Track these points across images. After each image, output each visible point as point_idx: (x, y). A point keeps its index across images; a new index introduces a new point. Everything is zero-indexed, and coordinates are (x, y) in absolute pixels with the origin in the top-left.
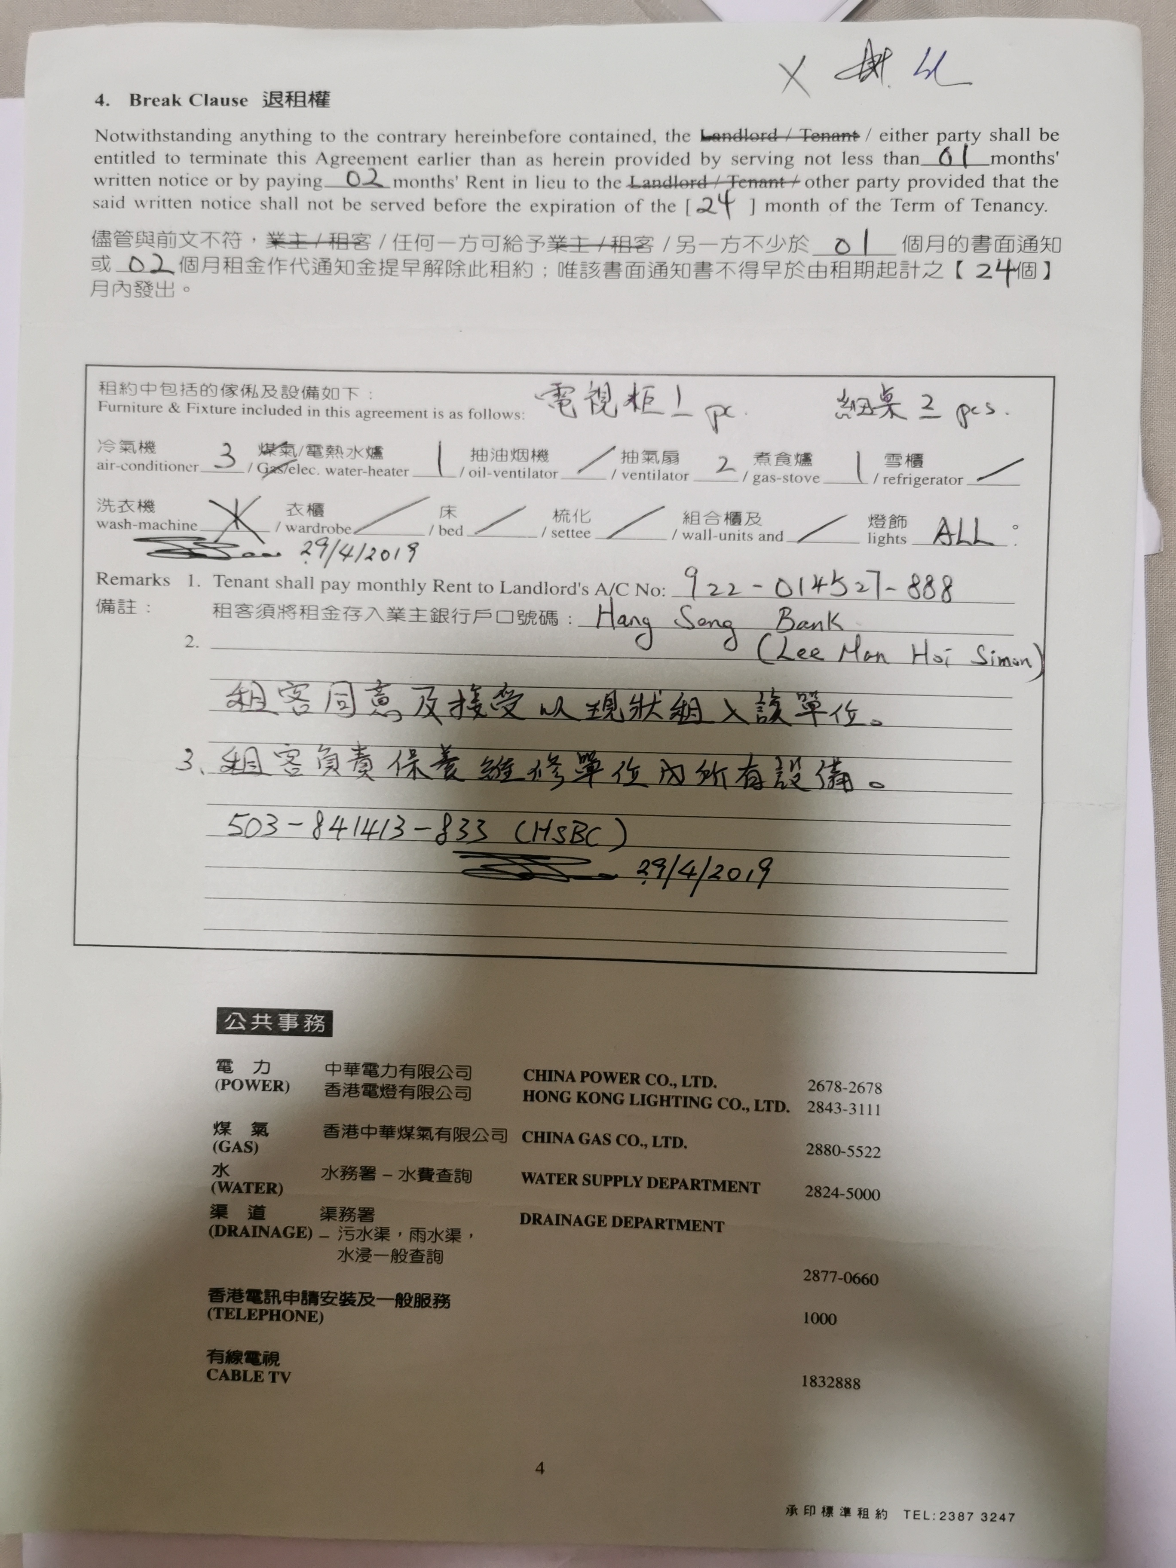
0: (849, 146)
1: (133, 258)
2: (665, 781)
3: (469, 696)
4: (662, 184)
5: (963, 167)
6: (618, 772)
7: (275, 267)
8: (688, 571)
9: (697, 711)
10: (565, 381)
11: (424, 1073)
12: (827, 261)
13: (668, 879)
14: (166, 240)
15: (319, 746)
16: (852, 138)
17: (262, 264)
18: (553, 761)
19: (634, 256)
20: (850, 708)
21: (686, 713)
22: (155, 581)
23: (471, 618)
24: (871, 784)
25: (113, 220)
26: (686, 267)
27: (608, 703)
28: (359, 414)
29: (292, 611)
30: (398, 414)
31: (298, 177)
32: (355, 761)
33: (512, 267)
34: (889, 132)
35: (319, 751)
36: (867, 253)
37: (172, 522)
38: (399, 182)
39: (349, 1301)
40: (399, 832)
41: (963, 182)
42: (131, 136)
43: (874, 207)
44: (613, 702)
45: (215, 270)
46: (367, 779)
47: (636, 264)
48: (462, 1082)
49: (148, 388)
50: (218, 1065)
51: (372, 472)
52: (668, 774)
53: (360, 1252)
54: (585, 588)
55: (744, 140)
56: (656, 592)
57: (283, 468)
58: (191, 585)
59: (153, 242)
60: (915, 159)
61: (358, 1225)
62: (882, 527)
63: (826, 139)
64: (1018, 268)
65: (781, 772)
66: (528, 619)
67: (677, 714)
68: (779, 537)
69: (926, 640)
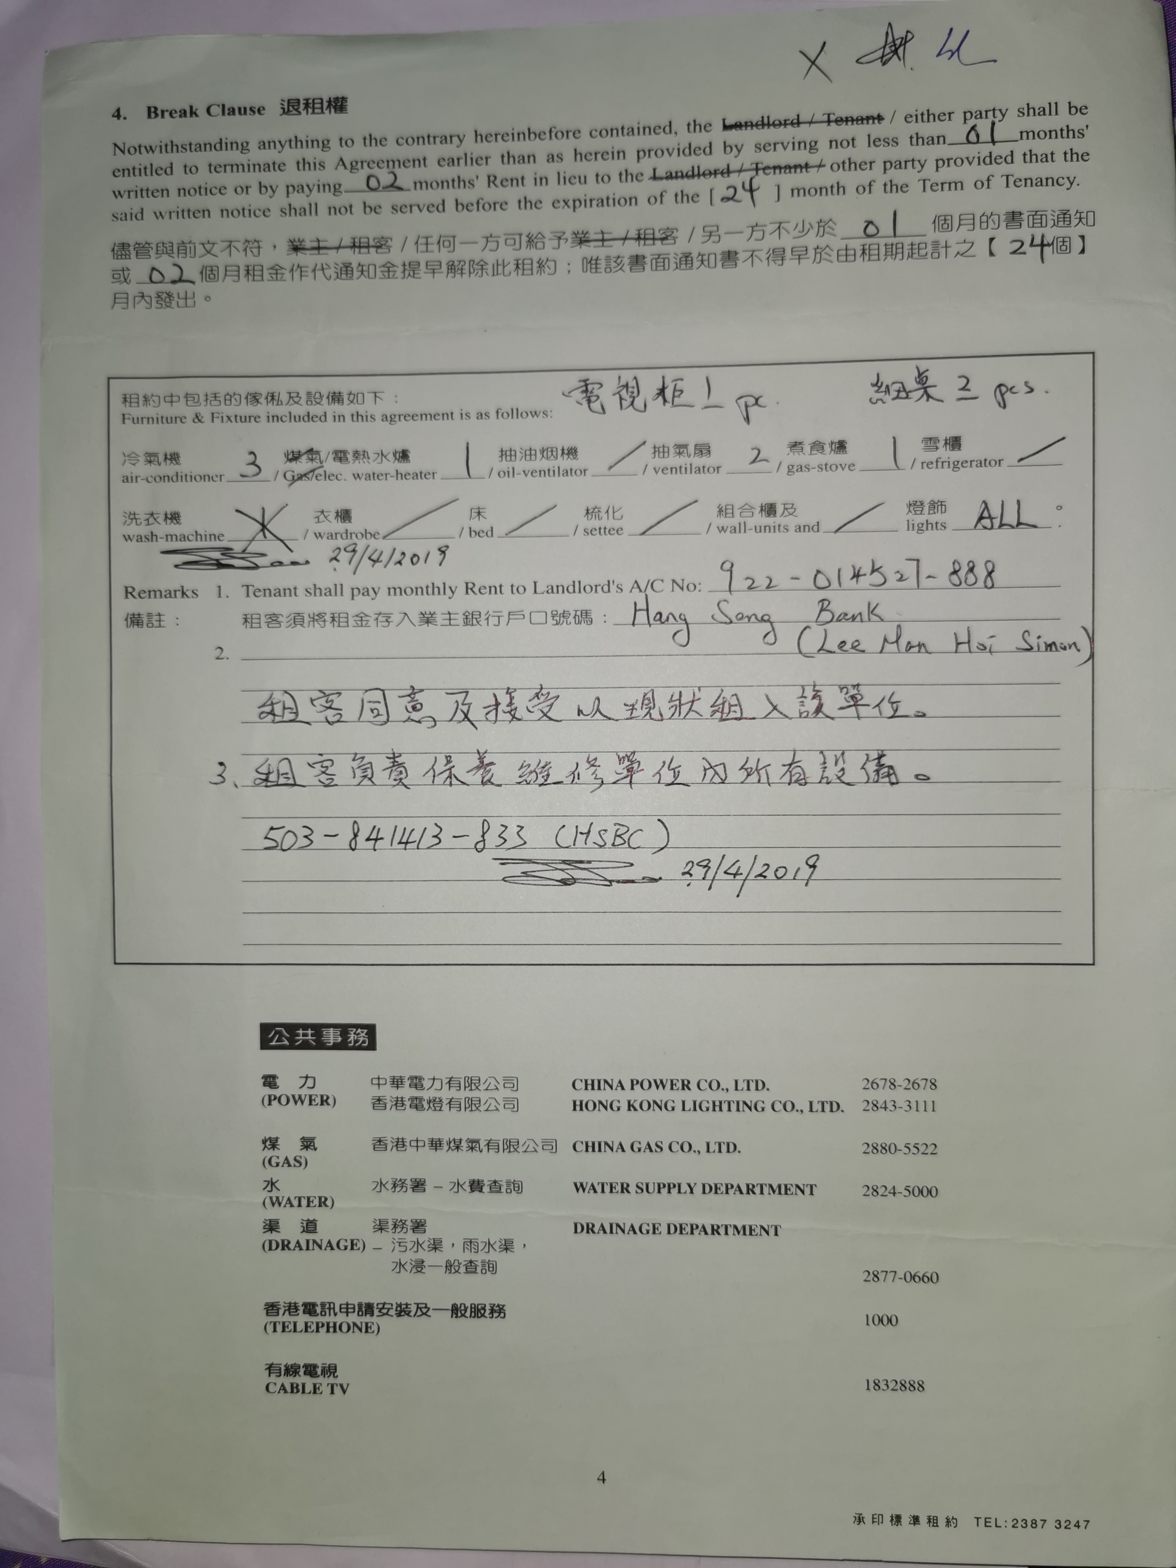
0: (875, 129)
1: (153, 269)
2: (707, 779)
3: (504, 699)
4: (684, 174)
5: (991, 144)
6: (658, 773)
7: (297, 274)
8: (724, 565)
9: (738, 707)
10: (593, 376)
11: (470, 1085)
12: (856, 244)
13: (713, 880)
14: (186, 250)
15: (353, 756)
16: (876, 121)
17: (283, 271)
18: (592, 763)
19: (659, 247)
20: (893, 700)
21: (726, 710)
22: (183, 593)
23: (504, 620)
24: (917, 776)
25: (132, 232)
26: (712, 257)
27: (646, 702)
28: (385, 418)
29: (323, 619)
30: (424, 416)
31: (318, 183)
32: (390, 770)
33: (535, 265)
34: (914, 114)
35: (354, 760)
36: (898, 233)
37: (198, 533)
38: (419, 184)
39: (405, 1312)
40: (437, 841)
41: (992, 159)
42: (148, 148)
43: (902, 188)
44: (652, 701)
45: (236, 278)
46: (403, 787)
47: (661, 256)
48: (509, 1093)
49: (171, 399)
50: (263, 1080)
51: (399, 476)
52: (710, 773)
53: (414, 1263)
54: (619, 586)
55: (766, 127)
56: (691, 587)
57: (310, 475)
58: (220, 596)
59: (173, 253)
60: (941, 139)
61: (410, 1237)
62: (921, 514)
63: (850, 123)
64: (1053, 243)
65: (825, 768)
66: (562, 619)
67: (717, 711)
68: (815, 528)
69: (968, 628)
